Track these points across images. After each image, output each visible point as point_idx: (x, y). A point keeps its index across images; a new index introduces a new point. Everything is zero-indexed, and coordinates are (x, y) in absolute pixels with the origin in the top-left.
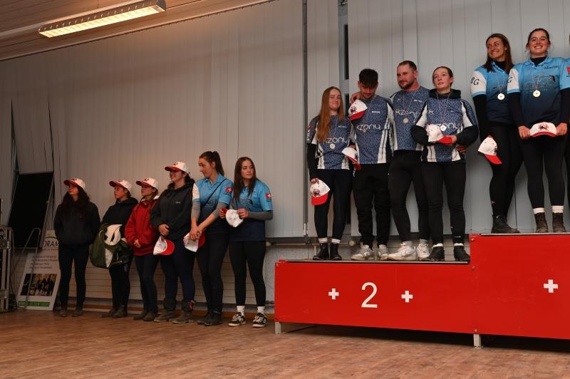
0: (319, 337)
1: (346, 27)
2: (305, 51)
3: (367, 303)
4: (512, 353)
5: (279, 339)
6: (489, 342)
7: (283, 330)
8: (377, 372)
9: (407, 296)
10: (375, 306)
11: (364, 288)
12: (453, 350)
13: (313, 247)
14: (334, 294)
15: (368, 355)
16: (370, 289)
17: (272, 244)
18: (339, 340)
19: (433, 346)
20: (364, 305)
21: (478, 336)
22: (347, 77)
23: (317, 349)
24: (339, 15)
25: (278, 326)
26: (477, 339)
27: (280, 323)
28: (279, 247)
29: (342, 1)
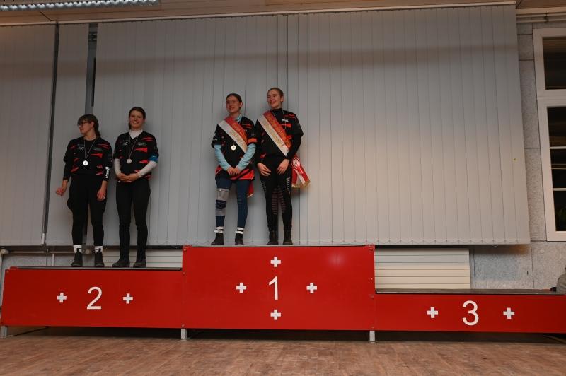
0: (46, 338)
1: (95, 60)
3: (93, 305)
4: (208, 342)
5: (2, 342)
6: (194, 334)
7: (8, 334)
9: (128, 299)
10: (99, 308)
11: (90, 292)
12: (162, 344)
13: (51, 255)
14: (62, 298)
16: (96, 292)
17: (10, 251)
18: (62, 340)
19: (147, 341)
20: (90, 307)
21: (185, 330)
22: (93, 105)
23: (36, 349)
24: (89, 49)
25: (4, 330)
26: (184, 333)
27: (7, 326)
28: (16, 254)
29: (93, 37)
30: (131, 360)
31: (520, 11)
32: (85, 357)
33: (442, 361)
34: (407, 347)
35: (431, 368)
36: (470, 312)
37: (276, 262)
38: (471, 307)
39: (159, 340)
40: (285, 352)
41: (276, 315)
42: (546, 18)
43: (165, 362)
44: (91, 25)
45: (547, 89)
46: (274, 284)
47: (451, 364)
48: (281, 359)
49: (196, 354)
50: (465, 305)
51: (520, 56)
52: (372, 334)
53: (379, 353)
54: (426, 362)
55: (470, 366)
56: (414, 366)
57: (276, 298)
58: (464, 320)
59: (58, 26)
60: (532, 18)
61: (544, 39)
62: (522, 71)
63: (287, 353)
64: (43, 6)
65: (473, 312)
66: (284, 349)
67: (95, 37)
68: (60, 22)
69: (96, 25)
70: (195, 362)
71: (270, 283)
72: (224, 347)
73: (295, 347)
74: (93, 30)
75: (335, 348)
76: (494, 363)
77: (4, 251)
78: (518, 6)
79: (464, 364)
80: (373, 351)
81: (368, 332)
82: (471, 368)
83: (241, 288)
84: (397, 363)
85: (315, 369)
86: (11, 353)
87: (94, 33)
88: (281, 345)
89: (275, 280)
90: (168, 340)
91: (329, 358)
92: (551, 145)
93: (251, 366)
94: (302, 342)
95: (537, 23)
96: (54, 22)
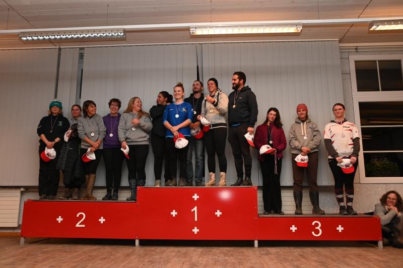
0: (49, 245)
1: (82, 70)
2: (57, 80)
3: (80, 224)
4: (153, 248)
5: (22, 248)
6: (144, 243)
7: (25, 242)
8: (76, 264)
9: (102, 220)
10: (84, 226)
11: (78, 216)
12: (123, 249)
14: (60, 219)
15: (74, 254)
16: (81, 216)
17: (26, 189)
18: (60, 247)
19: (114, 247)
20: (78, 225)
21: (138, 240)
22: (80, 98)
23: (44, 252)
25: (22, 240)
26: (137, 242)
27: (25, 238)
28: (30, 191)
29: (81, 56)
30: (106, 259)
31: (342, 45)
32: (76, 258)
33: (302, 259)
34: (279, 250)
35: (296, 263)
36: (316, 228)
37: (196, 197)
38: (317, 225)
39: (122, 247)
40: (202, 254)
41: (196, 230)
42: (356, 49)
43: (128, 261)
44: (81, 49)
45: (358, 91)
46: (194, 211)
47: (308, 261)
48: (201, 259)
49: (147, 255)
50: (313, 224)
51: (342, 71)
52: (256, 243)
53: (262, 254)
54: (292, 260)
55: (319, 262)
56: (285, 263)
57: (196, 219)
58: (313, 233)
59: (60, 49)
60: (348, 49)
61: (355, 62)
62: (343, 80)
63: (204, 255)
64: (53, 37)
65: (318, 228)
66: (202, 252)
67: (82, 56)
68: (61, 47)
69: (83, 48)
70: (146, 261)
71: (192, 210)
72: (164, 251)
73: (209, 251)
74: (82, 51)
75: (234, 251)
76: (333, 260)
77: (22, 189)
78: (340, 42)
79: (316, 261)
80: (257, 253)
81: (254, 241)
82: (320, 264)
83: (174, 213)
84: (275, 261)
85: (223, 265)
86: (28, 255)
87: (81, 53)
88: (200, 250)
89: (195, 209)
90: (127, 247)
91: (231, 258)
92: (361, 125)
93: (183, 263)
94: (212, 248)
95: (351, 52)
96: (58, 47)
